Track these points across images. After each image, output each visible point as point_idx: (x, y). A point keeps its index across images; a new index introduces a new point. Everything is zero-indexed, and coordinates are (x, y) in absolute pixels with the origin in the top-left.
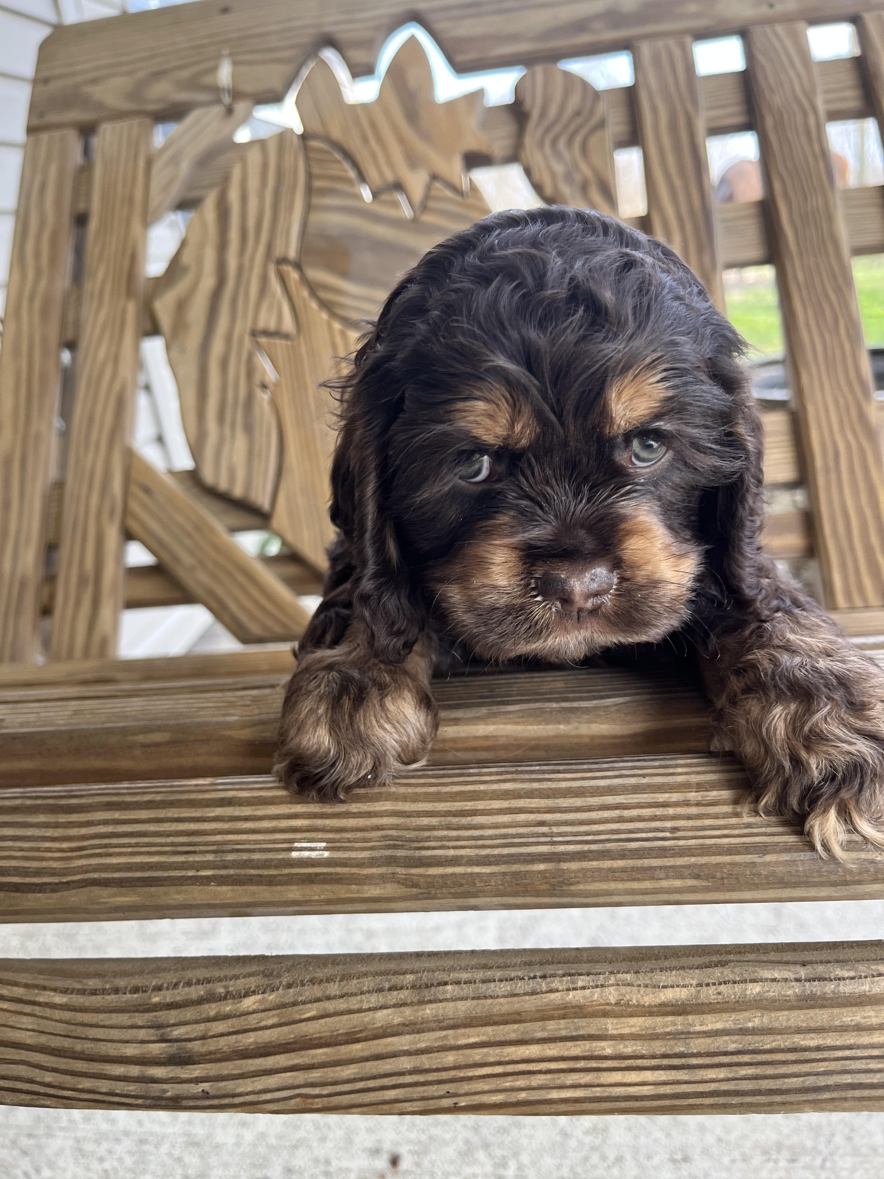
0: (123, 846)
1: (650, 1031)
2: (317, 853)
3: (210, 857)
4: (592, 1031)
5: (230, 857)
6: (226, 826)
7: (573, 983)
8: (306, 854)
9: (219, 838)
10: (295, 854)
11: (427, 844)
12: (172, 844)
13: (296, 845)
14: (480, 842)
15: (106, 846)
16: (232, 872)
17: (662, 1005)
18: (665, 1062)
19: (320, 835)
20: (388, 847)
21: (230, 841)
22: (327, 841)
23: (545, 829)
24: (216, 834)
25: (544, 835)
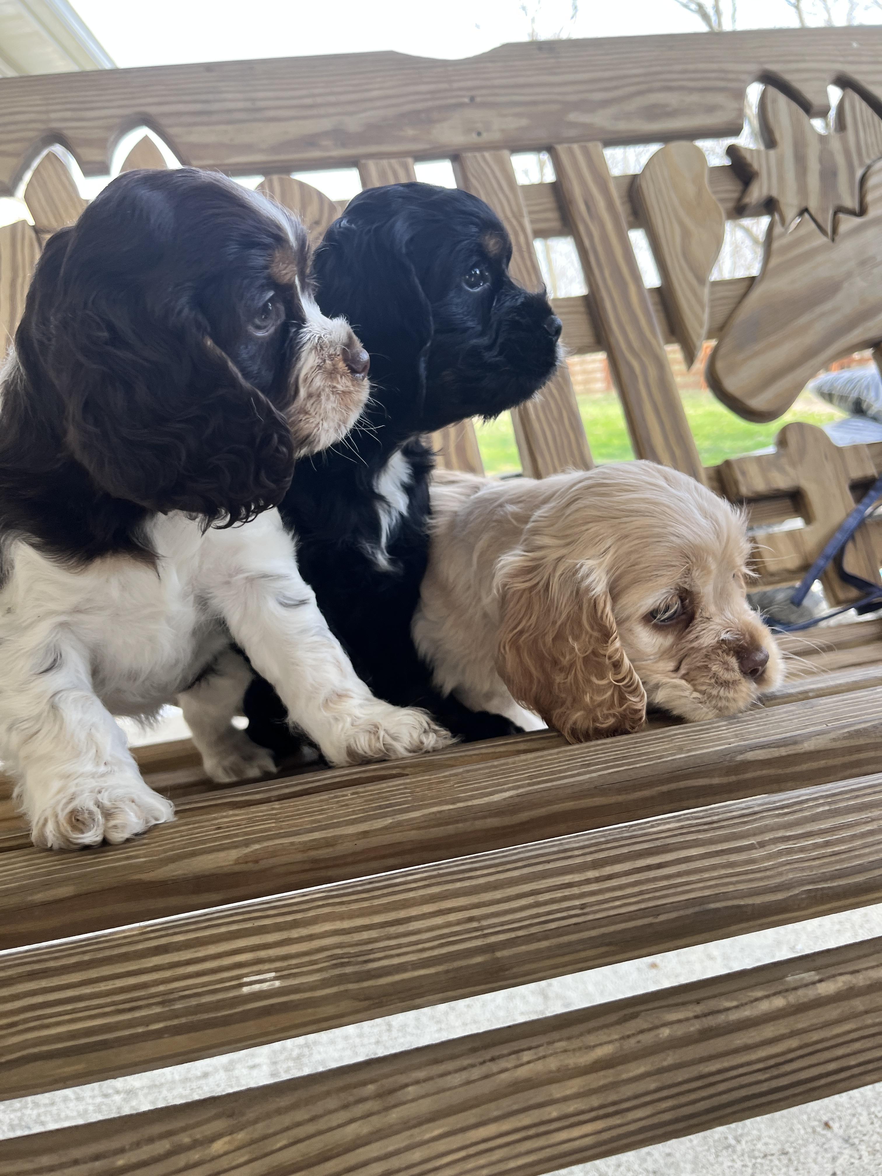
0: (59, 1014)
1: (587, 1088)
2: (268, 984)
3: (158, 1010)
4: (540, 1099)
5: (178, 1006)
6: (167, 974)
7: (518, 1059)
8: (256, 987)
9: (162, 988)
10: (246, 990)
11: (372, 956)
12: (113, 1004)
13: (246, 980)
14: (420, 946)
15: (39, 1018)
16: (183, 1020)
17: (596, 1062)
18: (601, 1112)
19: (267, 966)
20: (335, 966)
21: (176, 988)
22: (276, 970)
23: (475, 925)
24: (158, 985)
25: (476, 929)
